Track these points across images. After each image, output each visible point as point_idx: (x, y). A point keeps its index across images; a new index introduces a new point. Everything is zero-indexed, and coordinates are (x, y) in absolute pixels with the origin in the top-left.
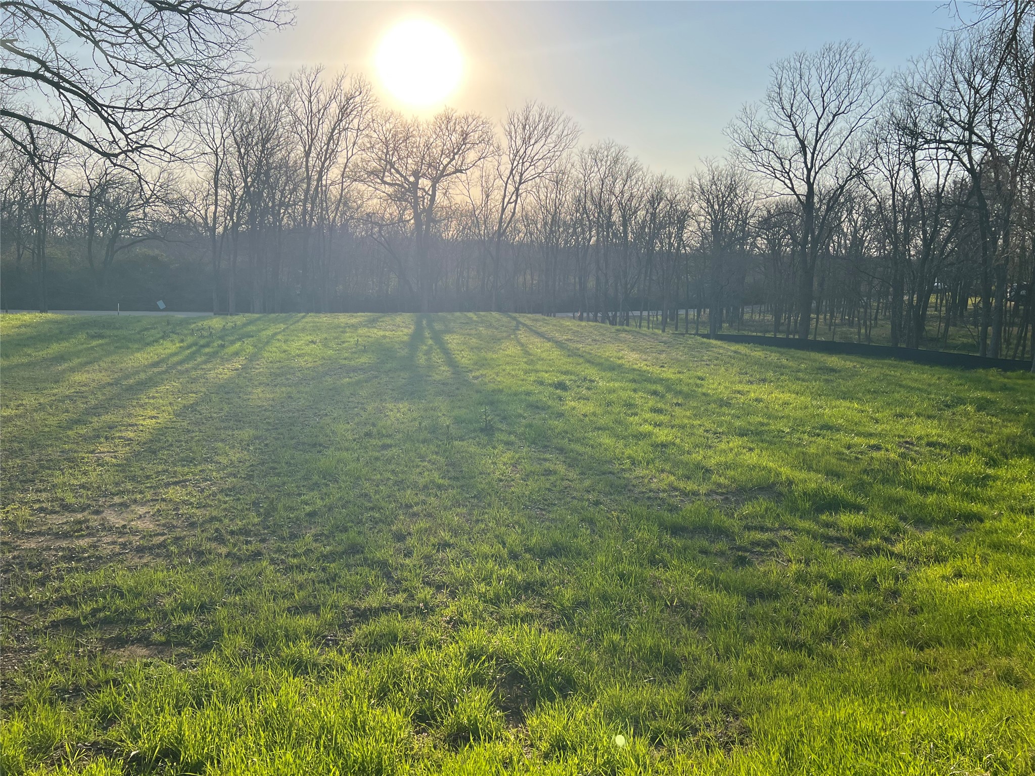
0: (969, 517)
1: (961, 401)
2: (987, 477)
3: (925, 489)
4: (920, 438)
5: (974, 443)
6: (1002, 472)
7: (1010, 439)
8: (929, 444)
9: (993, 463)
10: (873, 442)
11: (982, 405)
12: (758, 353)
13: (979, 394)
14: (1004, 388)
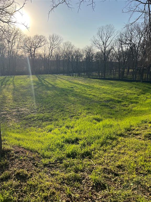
0: (137, 102)
1: (132, 87)
2: (138, 97)
3: (131, 99)
4: (129, 93)
5: (136, 93)
6: (140, 97)
7: (140, 92)
8: (130, 93)
9: (138, 95)
10: (123, 93)
11: (136, 87)
12: (100, 81)
13: (135, 86)
14: (138, 85)
